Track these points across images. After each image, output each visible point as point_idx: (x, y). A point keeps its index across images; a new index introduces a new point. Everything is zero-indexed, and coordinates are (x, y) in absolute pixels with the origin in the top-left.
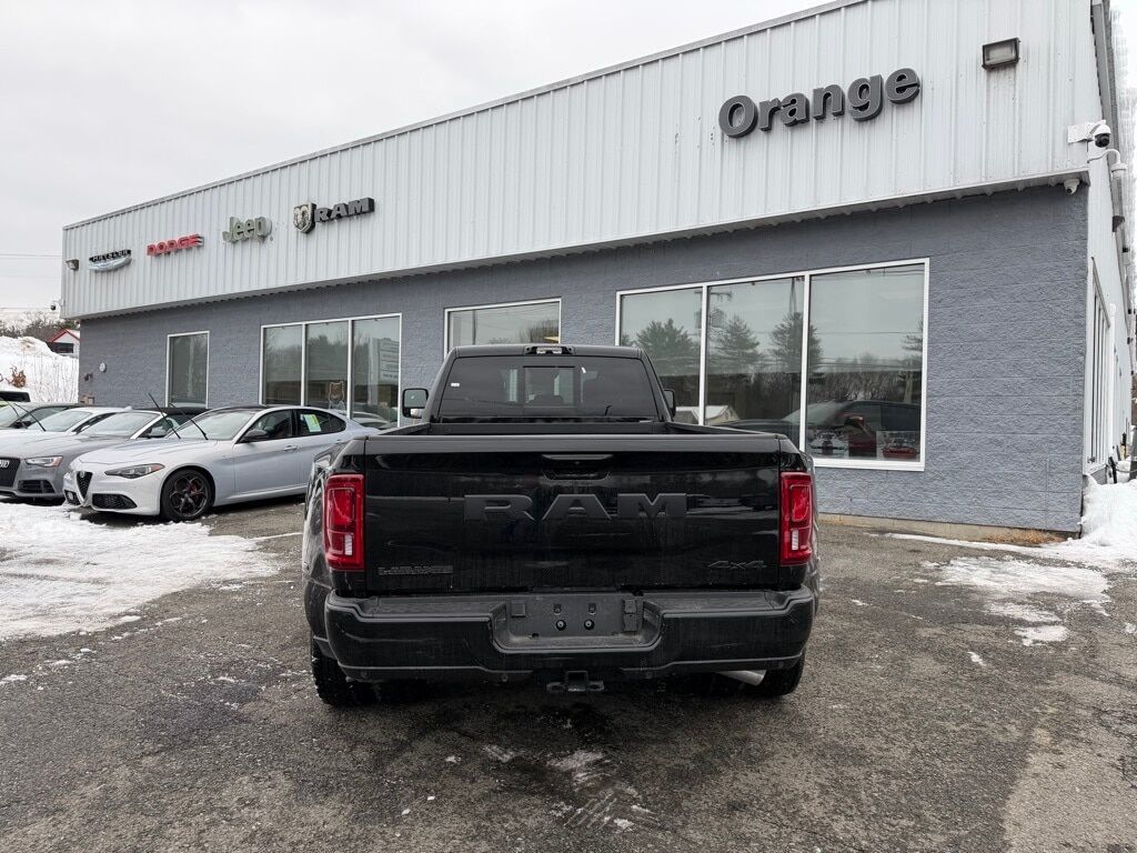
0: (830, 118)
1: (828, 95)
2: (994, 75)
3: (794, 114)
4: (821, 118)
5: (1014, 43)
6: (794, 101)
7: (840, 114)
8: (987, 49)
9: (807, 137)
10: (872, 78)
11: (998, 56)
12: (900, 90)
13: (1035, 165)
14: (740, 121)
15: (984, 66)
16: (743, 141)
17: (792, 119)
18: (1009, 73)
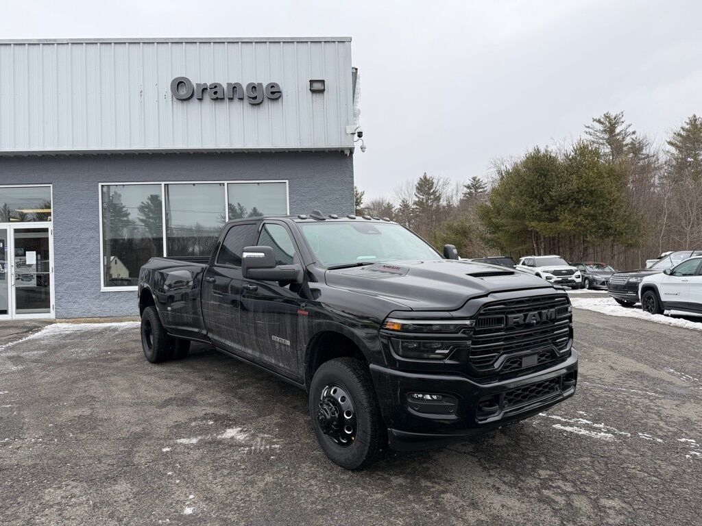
0: (236, 100)
1: (234, 87)
2: (314, 95)
3: (216, 94)
4: (231, 99)
5: (323, 82)
6: (216, 87)
7: (241, 99)
8: (312, 82)
9: (223, 108)
10: (258, 84)
11: (317, 86)
12: (273, 93)
13: (334, 143)
14: (183, 92)
15: (310, 90)
16: (185, 103)
17: (215, 96)
18: (321, 95)
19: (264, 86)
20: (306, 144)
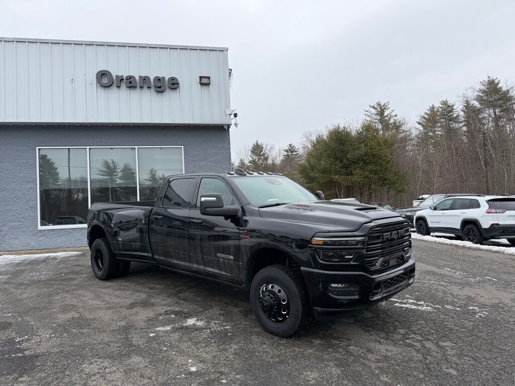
0: (145, 88)
1: (144, 79)
2: (203, 87)
3: (130, 83)
4: (141, 87)
5: (209, 78)
6: (130, 78)
7: (149, 88)
8: (201, 78)
9: (135, 94)
10: (162, 77)
11: (204, 81)
12: (173, 84)
13: (217, 121)
14: (105, 81)
15: (200, 83)
16: (107, 89)
17: (130, 85)
18: (207, 87)
19: (167, 79)
20: (197, 121)
